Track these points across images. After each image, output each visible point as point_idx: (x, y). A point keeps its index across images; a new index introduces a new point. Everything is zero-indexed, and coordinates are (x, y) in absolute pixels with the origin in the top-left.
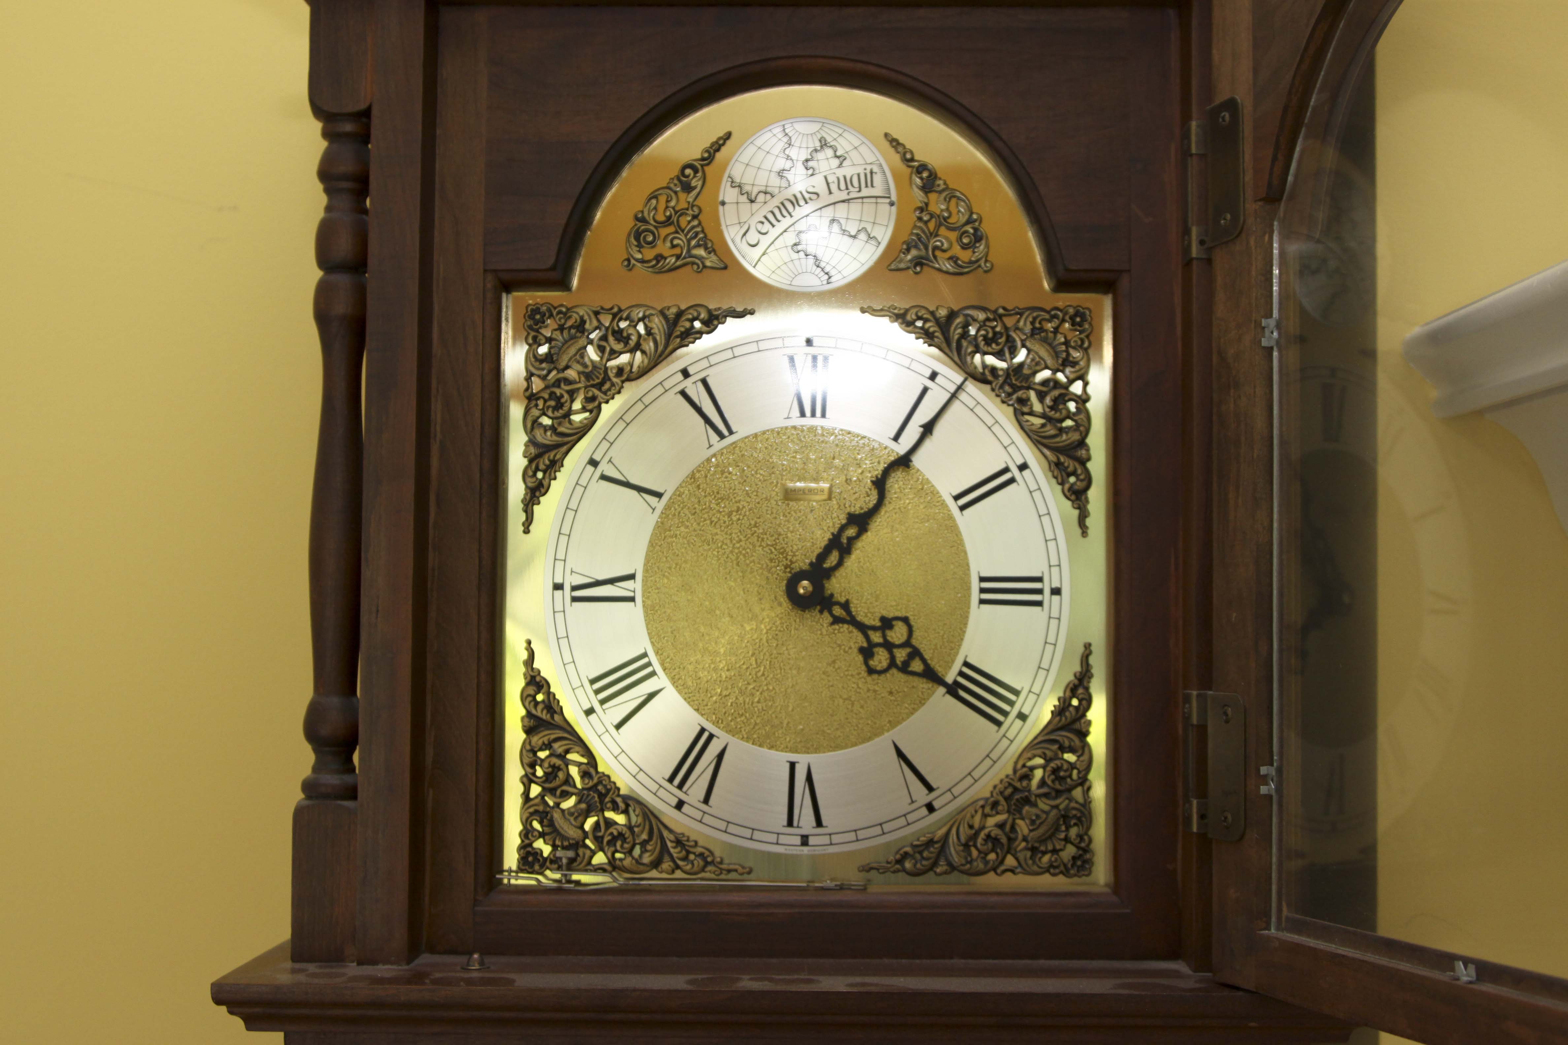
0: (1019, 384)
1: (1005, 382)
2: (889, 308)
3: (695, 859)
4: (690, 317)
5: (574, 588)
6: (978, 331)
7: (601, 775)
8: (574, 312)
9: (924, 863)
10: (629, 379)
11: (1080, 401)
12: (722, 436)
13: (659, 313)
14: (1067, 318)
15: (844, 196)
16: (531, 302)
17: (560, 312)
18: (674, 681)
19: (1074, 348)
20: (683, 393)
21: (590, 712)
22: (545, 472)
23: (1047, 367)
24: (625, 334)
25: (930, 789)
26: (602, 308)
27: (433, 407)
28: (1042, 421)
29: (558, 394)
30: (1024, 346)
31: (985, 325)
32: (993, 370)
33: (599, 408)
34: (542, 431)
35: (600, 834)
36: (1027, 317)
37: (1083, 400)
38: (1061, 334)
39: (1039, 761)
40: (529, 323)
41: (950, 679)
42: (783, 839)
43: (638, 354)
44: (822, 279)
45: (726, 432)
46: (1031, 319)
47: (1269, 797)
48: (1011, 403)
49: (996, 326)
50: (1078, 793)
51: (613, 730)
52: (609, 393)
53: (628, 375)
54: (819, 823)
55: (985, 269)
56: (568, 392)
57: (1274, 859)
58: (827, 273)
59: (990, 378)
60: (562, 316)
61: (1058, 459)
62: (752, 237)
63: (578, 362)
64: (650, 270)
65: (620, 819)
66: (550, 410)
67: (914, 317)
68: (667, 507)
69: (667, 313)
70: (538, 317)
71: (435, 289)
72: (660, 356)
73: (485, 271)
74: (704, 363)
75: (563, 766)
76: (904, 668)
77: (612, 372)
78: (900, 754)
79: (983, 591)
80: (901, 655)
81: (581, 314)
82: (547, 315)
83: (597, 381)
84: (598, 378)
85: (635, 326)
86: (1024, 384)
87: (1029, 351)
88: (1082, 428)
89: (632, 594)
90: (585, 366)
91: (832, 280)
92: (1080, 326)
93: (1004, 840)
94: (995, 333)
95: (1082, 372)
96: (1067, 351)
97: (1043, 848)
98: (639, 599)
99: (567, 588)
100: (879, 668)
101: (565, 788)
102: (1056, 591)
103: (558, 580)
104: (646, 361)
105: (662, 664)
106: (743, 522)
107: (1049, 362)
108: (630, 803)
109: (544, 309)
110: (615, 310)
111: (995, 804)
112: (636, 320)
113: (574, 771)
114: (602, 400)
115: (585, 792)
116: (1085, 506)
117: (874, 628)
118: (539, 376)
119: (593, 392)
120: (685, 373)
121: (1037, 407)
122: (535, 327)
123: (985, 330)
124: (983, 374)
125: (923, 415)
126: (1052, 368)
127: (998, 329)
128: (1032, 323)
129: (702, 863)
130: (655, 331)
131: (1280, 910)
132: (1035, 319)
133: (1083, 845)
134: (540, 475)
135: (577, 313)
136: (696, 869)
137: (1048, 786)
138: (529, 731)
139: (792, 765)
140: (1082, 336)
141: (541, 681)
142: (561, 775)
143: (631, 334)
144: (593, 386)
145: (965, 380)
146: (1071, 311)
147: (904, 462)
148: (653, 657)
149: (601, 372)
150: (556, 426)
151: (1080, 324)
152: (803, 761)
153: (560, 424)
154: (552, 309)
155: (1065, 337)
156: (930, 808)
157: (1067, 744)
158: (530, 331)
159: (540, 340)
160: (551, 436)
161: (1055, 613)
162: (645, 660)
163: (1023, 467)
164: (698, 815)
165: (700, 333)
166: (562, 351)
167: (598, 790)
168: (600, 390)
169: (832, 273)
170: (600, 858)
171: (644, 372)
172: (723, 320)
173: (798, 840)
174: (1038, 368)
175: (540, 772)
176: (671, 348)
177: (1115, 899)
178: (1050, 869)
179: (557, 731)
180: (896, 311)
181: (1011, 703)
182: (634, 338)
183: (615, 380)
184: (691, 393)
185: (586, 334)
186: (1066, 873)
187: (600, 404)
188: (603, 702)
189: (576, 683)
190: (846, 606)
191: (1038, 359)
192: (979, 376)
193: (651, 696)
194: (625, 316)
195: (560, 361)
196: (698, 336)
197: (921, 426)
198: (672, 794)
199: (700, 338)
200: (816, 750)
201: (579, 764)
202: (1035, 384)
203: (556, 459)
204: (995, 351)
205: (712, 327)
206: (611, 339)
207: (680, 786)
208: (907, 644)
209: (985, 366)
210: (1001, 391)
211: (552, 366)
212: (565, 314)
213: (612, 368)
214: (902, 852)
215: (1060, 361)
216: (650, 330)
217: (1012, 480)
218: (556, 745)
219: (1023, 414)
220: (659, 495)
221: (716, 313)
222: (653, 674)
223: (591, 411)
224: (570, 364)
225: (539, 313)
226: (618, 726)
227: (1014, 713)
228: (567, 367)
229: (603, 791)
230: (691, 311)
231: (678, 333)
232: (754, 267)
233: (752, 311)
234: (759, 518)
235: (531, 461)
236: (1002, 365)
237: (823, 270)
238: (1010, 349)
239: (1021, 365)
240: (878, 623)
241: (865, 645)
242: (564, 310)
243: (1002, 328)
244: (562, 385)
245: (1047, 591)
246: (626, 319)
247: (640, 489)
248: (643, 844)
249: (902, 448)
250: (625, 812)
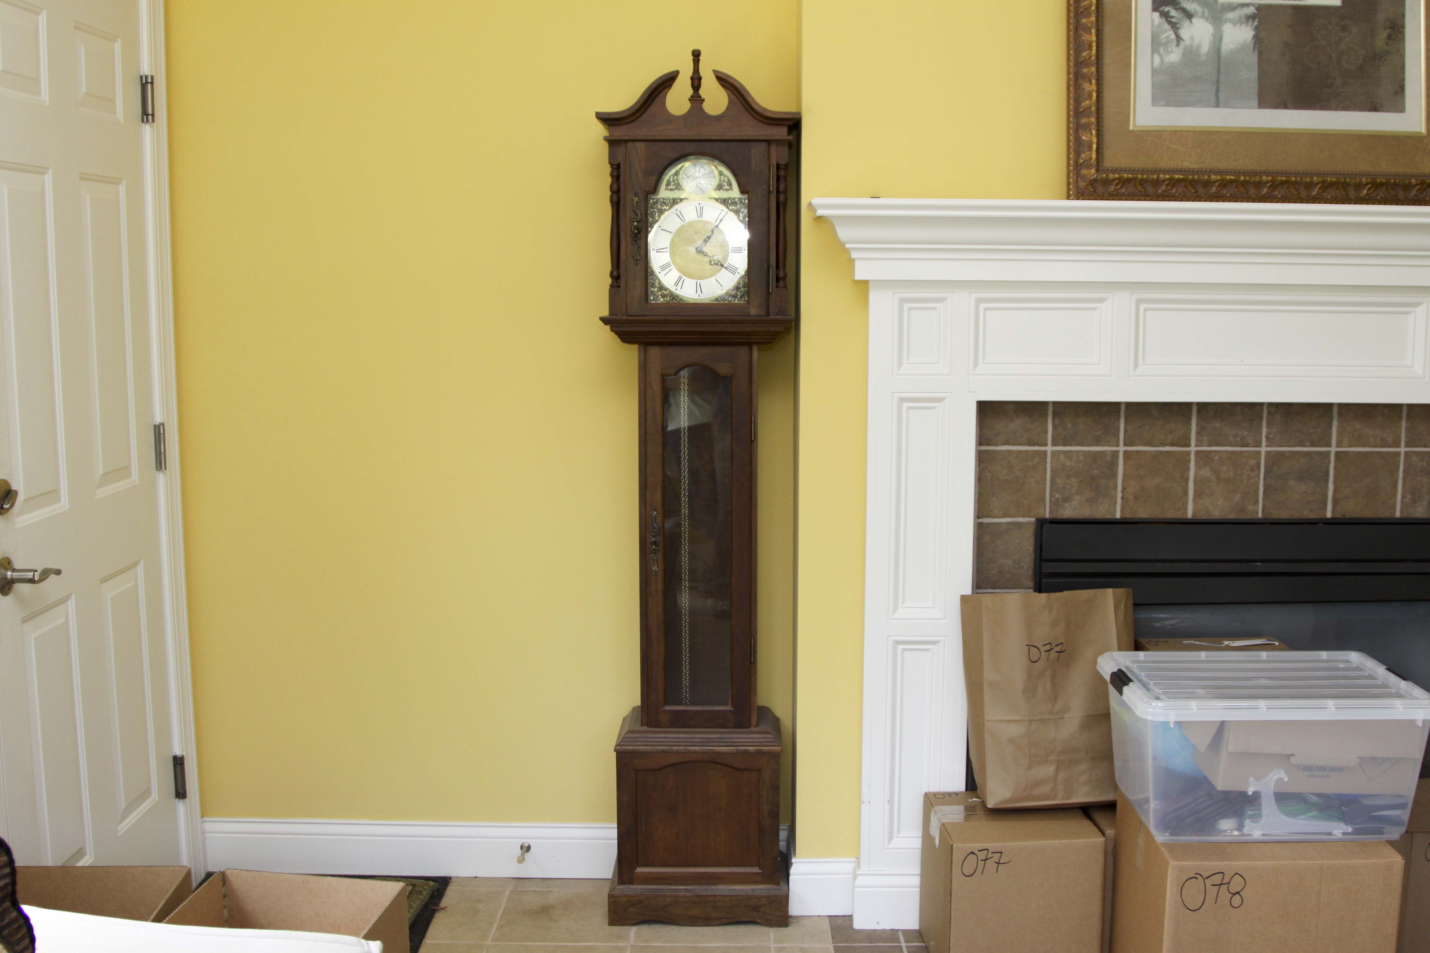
1: (735, 211)
2: (714, 198)
3: (677, 299)
4: (677, 200)
5: (656, 250)
6: (730, 202)
7: (662, 284)
9: (722, 300)
10: (666, 211)
12: (683, 221)
13: (671, 199)
15: (706, 176)
18: (675, 267)
20: (676, 214)
21: (660, 272)
22: (651, 228)
25: (722, 287)
29: (653, 214)
30: (739, 204)
31: (732, 200)
32: (733, 209)
33: (660, 217)
34: (650, 221)
35: (662, 295)
41: (725, 266)
42: (695, 296)
43: (668, 207)
52: (662, 214)
54: (702, 293)
55: (732, 190)
56: (655, 214)
62: (689, 184)
64: (670, 192)
65: (665, 292)
66: (652, 217)
67: (719, 199)
69: (673, 199)
72: (672, 207)
74: (680, 208)
75: (655, 283)
76: (717, 264)
78: (716, 280)
80: (716, 262)
83: (660, 212)
85: (667, 201)
89: (667, 251)
94: (733, 202)
97: (742, 297)
98: (669, 251)
100: (712, 265)
108: (667, 289)
113: (657, 283)
120: (677, 210)
124: (731, 210)
125: (720, 218)
129: (680, 300)
130: (671, 202)
137: (743, 286)
139: (697, 282)
143: (666, 203)
145: (728, 211)
147: (717, 226)
148: (671, 262)
149: (661, 210)
150: (653, 220)
152: (699, 281)
156: (722, 290)
160: (652, 222)
162: (669, 263)
164: (680, 291)
165: (679, 203)
170: (662, 299)
171: (669, 209)
172: (683, 200)
173: (698, 296)
175: (651, 284)
176: (674, 205)
179: (654, 276)
180: (716, 198)
183: (663, 211)
184: (678, 214)
185: (658, 203)
188: (662, 271)
189: (659, 269)
190: (706, 253)
191: (741, 207)
193: (671, 270)
194: (665, 199)
197: (720, 220)
198: (675, 287)
200: (701, 280)
201: (658, 282)
203: (653, 226)
204: (733, 206)
205: (681, 201)
206: (663, 204)
208: (717, 260)
210: (735, 213)
211: (652, 209)
213: (663, 209)
214: (717, 298)
218: (654, 279)
219: (739, 217)
220: (672, 233)
221: (682, 198)
222: (671, 265)
226: (665, 275)
227: (737, 272)
228: (655, 209)
229: (662, 287)
230: (677, 198)
231: (675, 203)
232: (687, 191)
233: (688, 198)
236: (735, 208)
238: (736, 205)
240: (712, 256)
241: (710, 260)
244: (654, 212)
247: (668, 232)
248: (670, 297)
249: (716, 224)
250: (666, 291)
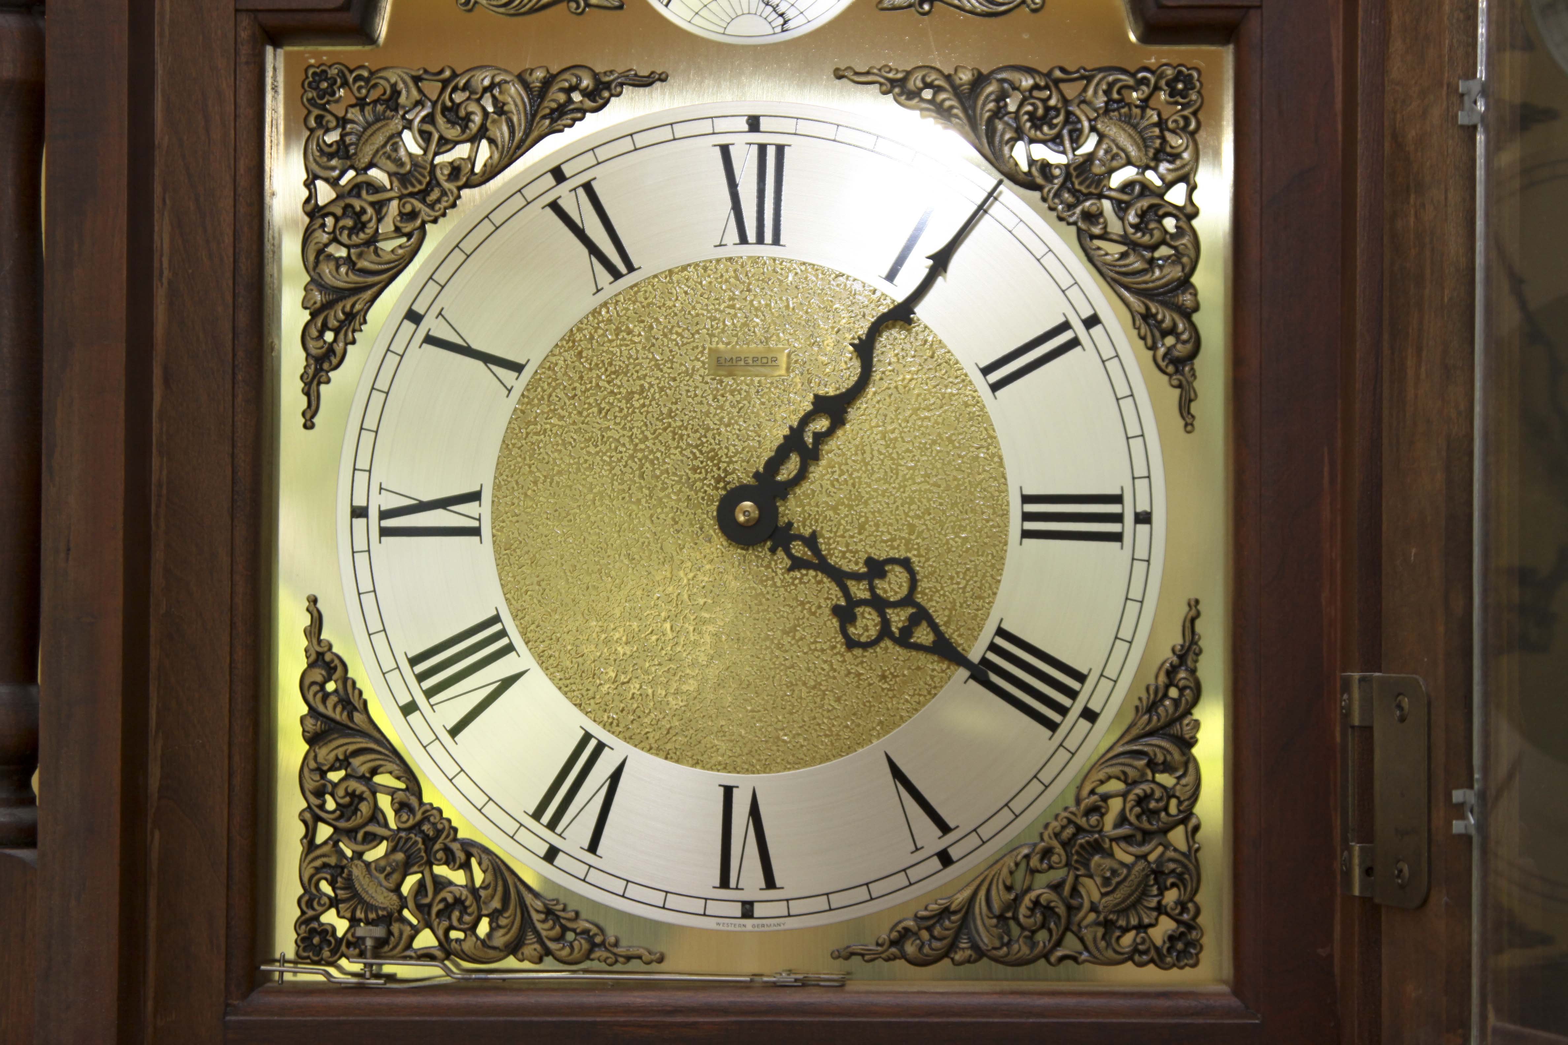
0: (1085, 191)
1: (1063, 186)
2: (880, 70)
3: (575, 940)
4: (566, 85)
5: (385, 515)
6: (1021, 105)
7: (428, 807)
8: (381, 78)
9: (936, 944)
10: (467, 185)
11: (1181, 216)
12: (616, 275)
13: (516, 80)
14: (1163, 83)
16: (312, 61)
17: (358, 78)
18: (542, 659)
19: (1173, 132)
20: (555, 206)
21: (409, 709)
22: (337, 332)
23: (1129, 163)
24: (462, 113)
25: (945, 828)
26: (426, 71)
27: (156, 228)
28: (1123, 248)
29: (358, 209)
30: (1093, 129)
31: (1032, 97)
32: (1045, 167)
33: (422, 231)
34: (332, 265)
35: (426, 901)
36: (1098, 84)
37: (1189, 213)
38: (1153, 109)
39: (1115, 786)
40: (310, 95)
41: (975, 656)
42: (713, 908)
43: (484, 143)
44: (774, 24)
45: (622, 268)
46: (1104, 87)
47: (1466, 839)
48: (1072, 220)
49: (1050, 97)
50: (1177, 837)
51: (446, 738)
52: (437, 207)
53: (468, 179)
54: (770, 883)
55: (1033, 6)
56: (372, 204)
57: (1475, 937)
58: (782, 15)
59: (1040, 180)
60: (362, 84)
61: (1148, 308)
63: (389, 157)
64: (502, 10)
65: (458, 877)
66: (346, 232)
67: (920, 84)
68: (531, 386)
69: (529, 79)
70: (324, 85)
71: (157, 40)
72: (518, 147)
73: (237, 11)
74: (589, 160)
75: (367, 794)
76: (904, 640)
77: (442, 174)
78: (897, 774)
79: (1027, 517)
80: (898, 618)
81: (393, 81)
82: (339, 81)
83: (419, 187)
84: (420, 183)
85: (478, 101)
86: (1093, 190)
87: (1102, 137)
88: (1185, 260)
89: (475, 524)
90: (400, 163)
91: (790, 25)
92: (1183, 98)
93: (1061, 910)
94: (1047, 109)
95: (1186, 169)
96: (1163, 138)
97: (1122, 922)
98: (486, 531)
99: (373, 514)
100: (863, 639)
101: (371, 828)
102: (1144, 518)
103: (360, 502)
104: (496, 156)
105: (523, 634)
106: (650, 409)
107: (1133, 152)
108: (474, 851)
109: (334, 71)
110: (447, 73)
111: (1047, 853)
112: (480, 90)
113: (384, 802)
114: (427, 218)
115: (403, 834)
116: (1190, 384)
117: (857, 577)
118: (326, 180)
119: (413, 205)
120: (558, 175)
121: (1115, 227)
122: (319, 102)
123: (1033, 104)
124: (1029, 173)
125: (933, 240)
126: (1138, 164)
127: (1052, 102)
128: (1107, 93)
129: (586, 946)
130: (511, 107)
131: (1483, 1018)
132: (1111, 85)
133: (1185, 917)
134: (329, 336)
135: (387, 80)
136: (576, 955)
137: (1131, 824)
138: (313, 740)
139: (728, 791)
140: (1186, 113)
141: (332, 661)
142: (365, 808)
143: (472, 113)
144: (412, 195)
145: (1000, 182)
146: (1170, 72)
147: (902, 313)
148: (508, 623)
149: (426, 173)
150: (354, 258)
151: (1183, 94)
152: (744, 784)
153: (360, 255)
154: (347, 73)
155: (1159, 115)
156: (945, 858)
157: (1160, 758)
158: (311, 108)
159: (328, 122)
160: (347, 274)
161: (1142, 553)
162: (497, 627)
163: (1092, 321)
164: (580, 870)
165: (583, 112)
166: (363, 140)
167: (423, 832)
168: (423, 201)
169: (790, 14)
170: (426, 939)
171: (492, 172)
172: (619, 89)
173: (737, 909)
174: (1115, 164)
175: (331, 805)
176: (535, 135)
177: (1235, 1002)
178: (1135, 956)
179: (359, 740)
180: (891, 75)
181: (1073, 694)
182: (477, 119)
183: (447, 185)
184: (568, 205)
185: (401, 113)
186: (1159, 960)
187: (424, 223)
188: (429, 693)
189: (388, 664)
190: (811, 541)
191: (1115, 150)
192: (1022, 177)
193: (506, 683)
194: (461, 84)
195: (360, 155)
196: (579, 115)
197: (929, 258)
198: (539, 838)
199: (581, 119)
200: (766, 768)
201: (392, 792)
202: (1110, 189)
203: (355, 311)
204: (1048, 137)
205: (601, 102)
206: (440, 120)
207: (552, 825)
208: (908, 601)
209: (1031, 162)
210: (1057, 201)
211: (349, 163)
212: (367, 80)
213: (442, 166)
214: (899, 928)
215: (1151, 153)
216: (502, 107)
217: (1074, 343)
218: (356, 762)
219: (1093, 237)
220: (517, 368)
221: (607, 79)
222: (509, 648)
223: (409, 236)
224: (375, 161)
225: (326, 79)
226: (454, 732)
227: (1077, 709)
228: (371, 165)
229: (431, 833)
230: (566, 76)
231: (547, 111)
232: (667, 5)
233: (663, 76)
234: (676, 403)
235: (314, 315)
236: (1056, 159)
237: (775, 10)
238: (1071, 133)
239: (1090, 158)
240: (862, 568)
241: (843, 603)
242: (366, 74)
243: (1058, 101)
244: (364, 193)
245: (1129, 518)
246: (464, 89)
247: (487, 359)
248: (494, 916)
249: (900, 291)
250: (466, 866)
